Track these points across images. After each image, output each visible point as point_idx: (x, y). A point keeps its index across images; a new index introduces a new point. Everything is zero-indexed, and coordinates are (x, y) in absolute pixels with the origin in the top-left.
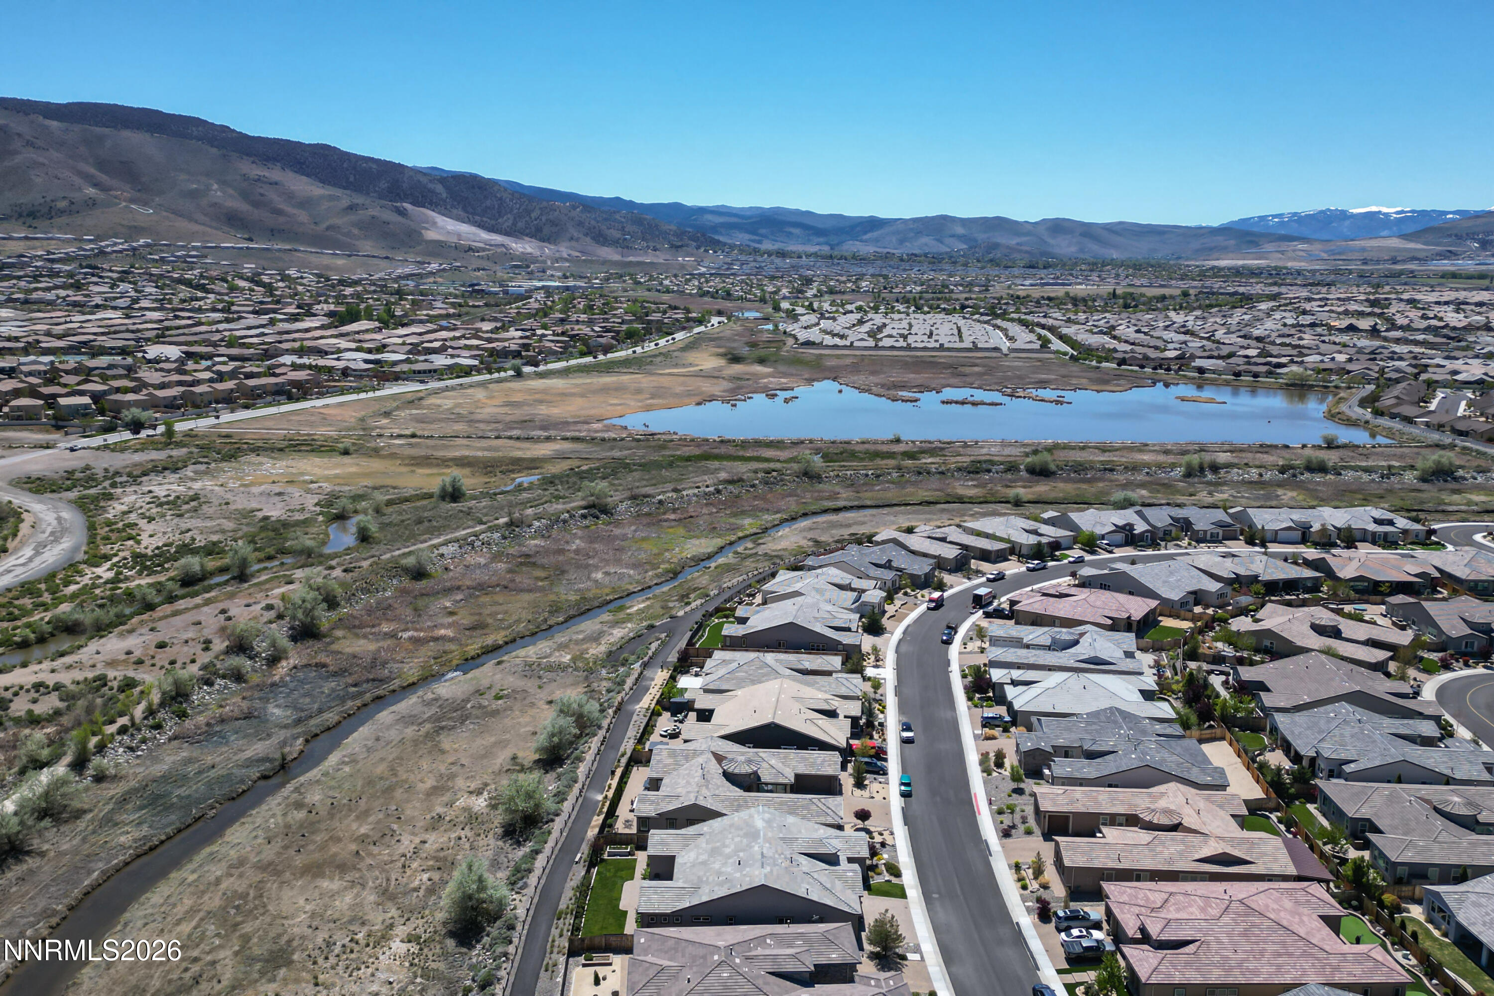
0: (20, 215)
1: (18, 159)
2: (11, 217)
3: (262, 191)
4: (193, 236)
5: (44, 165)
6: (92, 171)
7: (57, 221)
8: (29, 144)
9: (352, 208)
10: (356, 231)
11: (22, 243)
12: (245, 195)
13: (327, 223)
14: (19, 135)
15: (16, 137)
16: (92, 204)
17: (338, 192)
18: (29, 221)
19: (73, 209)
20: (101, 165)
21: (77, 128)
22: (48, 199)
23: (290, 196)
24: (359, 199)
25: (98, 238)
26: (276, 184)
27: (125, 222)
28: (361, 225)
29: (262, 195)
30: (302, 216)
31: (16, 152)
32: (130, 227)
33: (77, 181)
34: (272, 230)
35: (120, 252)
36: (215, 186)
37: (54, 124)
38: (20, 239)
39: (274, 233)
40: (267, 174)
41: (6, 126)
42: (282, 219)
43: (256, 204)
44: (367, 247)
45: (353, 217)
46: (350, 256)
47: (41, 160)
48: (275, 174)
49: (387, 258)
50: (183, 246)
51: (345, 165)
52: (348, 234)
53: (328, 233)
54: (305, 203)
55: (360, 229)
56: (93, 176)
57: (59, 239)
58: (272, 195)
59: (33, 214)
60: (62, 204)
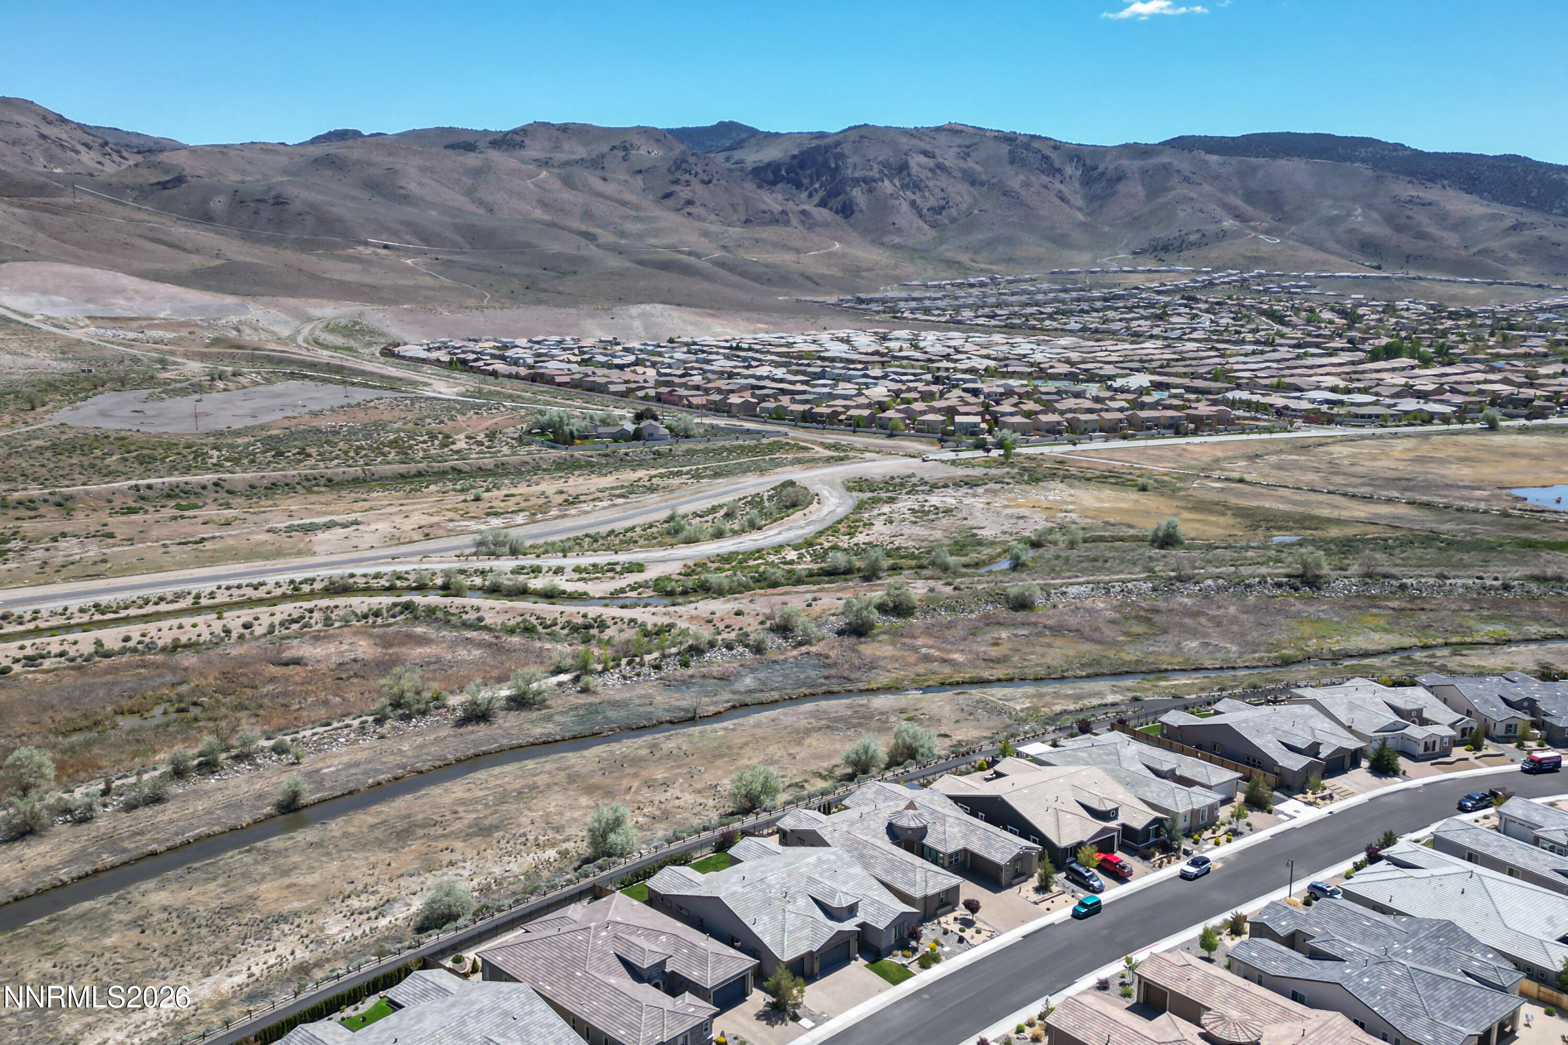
0: (1155, 249)
1: (1171, 195)
2: (1147, 251)
3: (1410, 213)
4: (1311, 265)
5: (1192, 199)
6: (1238, 202)
7: (1186, 254)
8: (1186, 179)
9: (1516, 228)
10: (1513, 255)
11: (1143, 276)
12: (1390, 219)
13: (1480, 247)
14: (1178, 171)
15: (1175, 174)
16: (1223, 235)
17: (1505, 210)
18: (1162, 255)
19: (1204, 241)
20: (1250, 197)
21: (1234, 160)
22: (1183, 233)
23: (1442, 218)
24: (1529, 217)
25: (1217, 270)
26: (1430, 204)
27: (1248, 254)
28: (1523, 249)
29: (1409, 218)
30: (1452, 239)
31: (1173, 188)
32: (1250, 258)
33: (1219, 212)
34: (1408, 257)
35: (1229, 283)
36: (1360, 211)
37: (1214, 158)
38: (1143, 272)
39: (1409, 259)
40: (1421, 194)
41: (1170, 163)
42: (1423, 244)
43: (1399, 229)
44: (1523, 274)
45: (1514, 239)
46: (1490, 284)
47: (1193, 195)
48: (1432, 193)
49: (1540, 286)
50: (1295, 276)
51: (1530, 178)
52: (1503, 259)
53: (1475, 258)
54: (1461, 225)
55: (1520, 252)
56: (1236, 208)
57: (1178, 271)
58: (1422, 219)
59: (1166, 248)
60: (1193, 238)
